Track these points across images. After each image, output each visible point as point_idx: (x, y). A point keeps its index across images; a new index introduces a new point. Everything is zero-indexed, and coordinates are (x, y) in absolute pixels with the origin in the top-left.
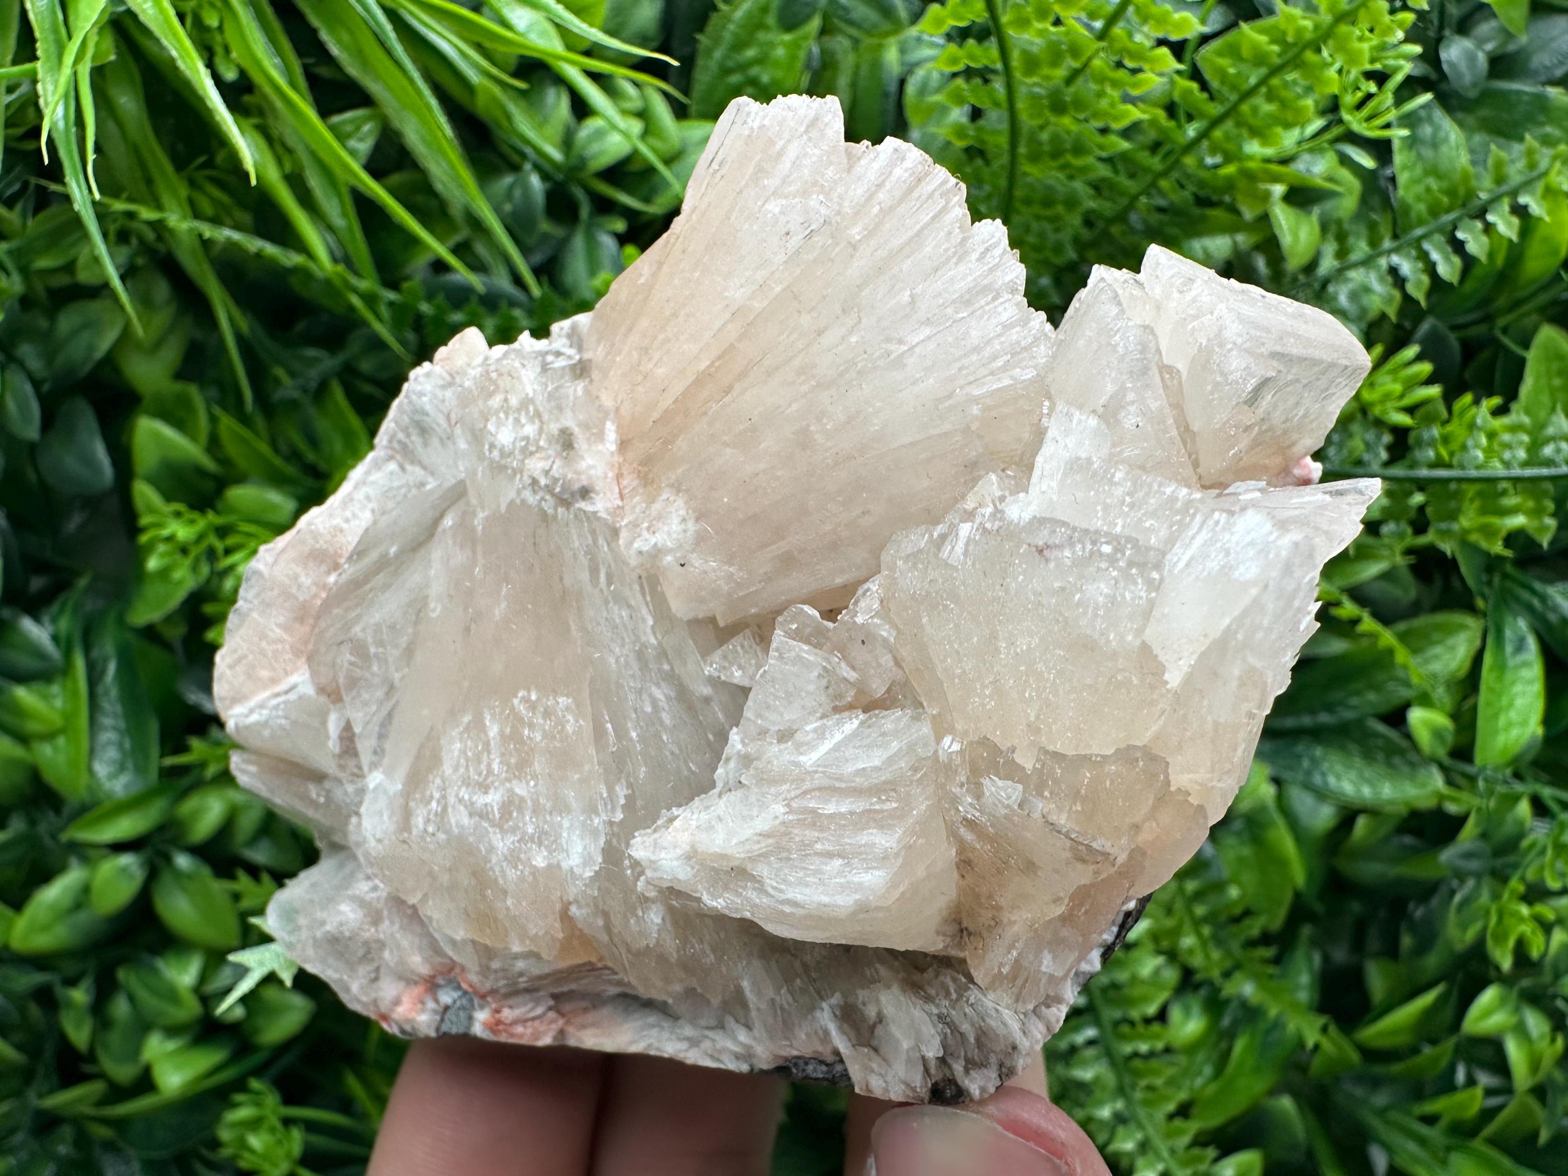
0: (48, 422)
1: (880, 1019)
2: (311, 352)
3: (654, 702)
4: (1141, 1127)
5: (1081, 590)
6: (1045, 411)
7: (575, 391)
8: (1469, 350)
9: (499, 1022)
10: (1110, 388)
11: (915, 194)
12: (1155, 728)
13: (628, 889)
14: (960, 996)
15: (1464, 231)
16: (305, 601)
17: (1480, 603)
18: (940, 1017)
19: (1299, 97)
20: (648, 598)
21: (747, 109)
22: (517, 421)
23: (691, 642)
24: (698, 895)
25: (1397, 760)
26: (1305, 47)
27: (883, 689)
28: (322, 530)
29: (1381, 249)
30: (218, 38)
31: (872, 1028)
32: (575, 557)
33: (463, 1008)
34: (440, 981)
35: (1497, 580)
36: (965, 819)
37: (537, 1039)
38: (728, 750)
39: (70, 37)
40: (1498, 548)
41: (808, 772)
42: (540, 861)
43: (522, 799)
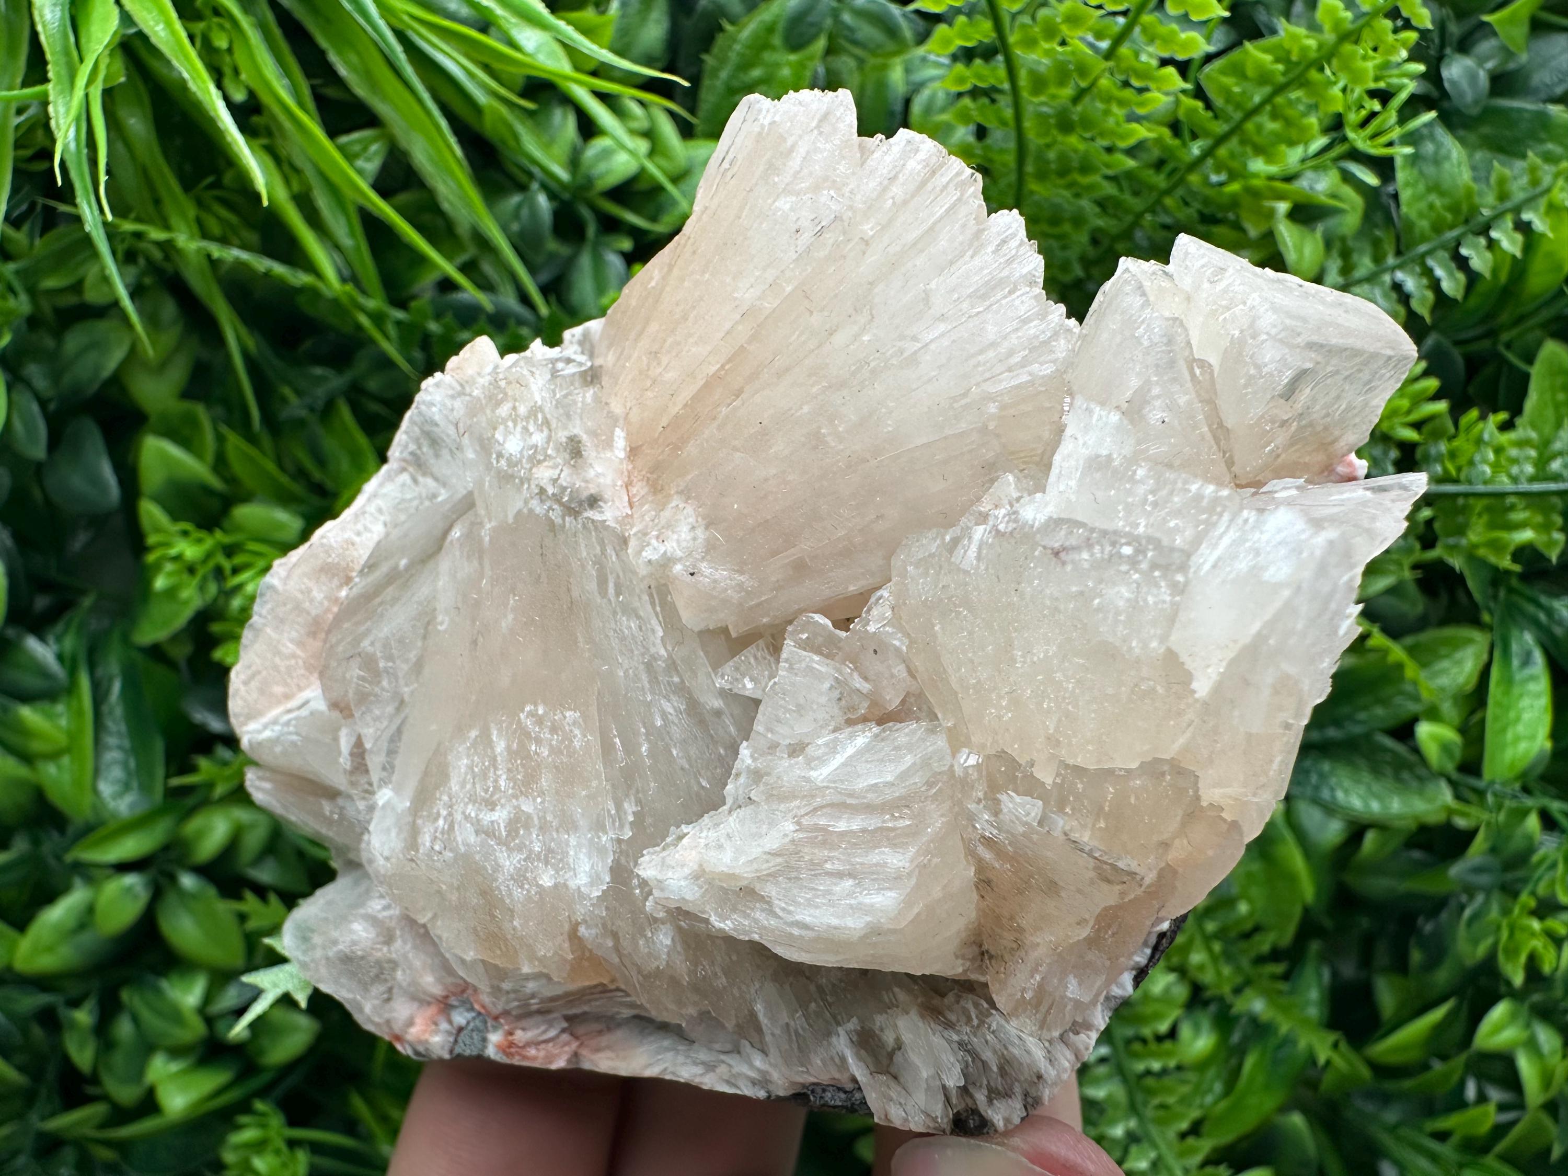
0: (54, 442)
1: (899, 1046)
2: (318, 371)
3: (664, 715)
4: (1155, 1146)
5: (1101, 595)
6: (1066, 408)
7: (584, 397)
8: (1473, 365)
9: (511, 1044)
10: (1134, 383)
11: (929, 186)
12: (1182, 741)
13: (637, 910)
14: (982, 1023)
15: (1468, 247)
16: (317, 616)
17: (1486, 617)
18: (961, 1044)
19: (1305, 115)
20: (658, 609)
21: (757, 106)
22: (525, 429)
23: (702, 654)
24: (706, 916)
25: (1406, 775)
26: (1309, 66)
27: (897, 702)
28: (334, 545)
29: (1385, 266)
30: (227, 59)
31: (891, 1055)
32: (583, 567)
33: (475, 1029)
34: (453, 1001)
35: (1502, 594)
36: (984, 837)
37: (551, 1063)
38: (738, 764)
39: (81, 60)
40: (1506, 563)
41: (819, 788)
42: (547, 880)
43: (529, 817)
